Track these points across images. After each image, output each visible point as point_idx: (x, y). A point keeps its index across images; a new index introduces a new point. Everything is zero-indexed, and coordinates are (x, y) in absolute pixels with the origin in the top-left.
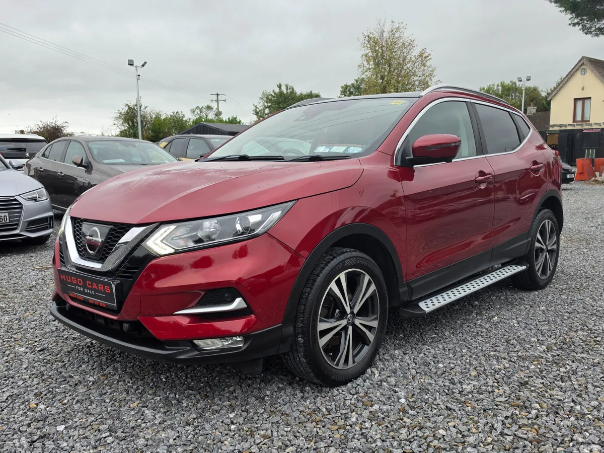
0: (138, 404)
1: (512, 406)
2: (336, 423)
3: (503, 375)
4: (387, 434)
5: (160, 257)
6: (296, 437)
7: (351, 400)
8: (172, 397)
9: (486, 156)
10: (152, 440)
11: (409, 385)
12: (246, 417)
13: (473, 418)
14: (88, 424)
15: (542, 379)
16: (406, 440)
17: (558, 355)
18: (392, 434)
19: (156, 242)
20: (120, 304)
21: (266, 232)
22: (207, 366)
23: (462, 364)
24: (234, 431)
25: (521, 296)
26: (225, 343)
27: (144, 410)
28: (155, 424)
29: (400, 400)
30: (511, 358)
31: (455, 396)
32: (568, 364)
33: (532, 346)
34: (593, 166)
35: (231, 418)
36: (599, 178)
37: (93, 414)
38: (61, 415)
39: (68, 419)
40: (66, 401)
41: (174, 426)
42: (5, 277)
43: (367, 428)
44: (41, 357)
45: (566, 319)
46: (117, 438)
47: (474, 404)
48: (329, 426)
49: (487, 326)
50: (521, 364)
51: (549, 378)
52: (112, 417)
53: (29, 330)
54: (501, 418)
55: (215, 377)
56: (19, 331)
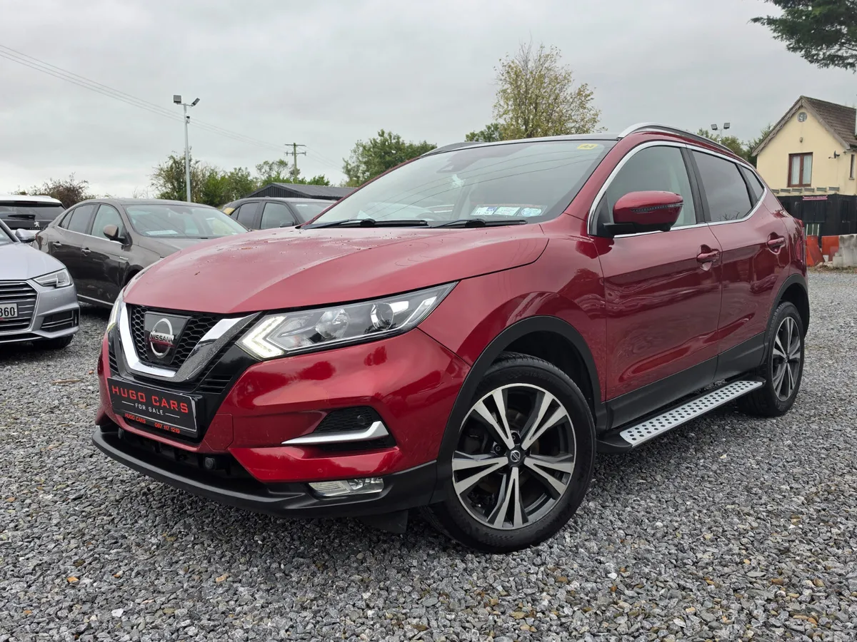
0: (227, 578)
1: (773, 583)
2: (521, 608)
3: (751, 539)
4: (598, 624)
5: (262, 362)
6: (465, 628)
7: (537, 574)
8: (276, 568)
9: (710, 224)
10: (254, 631)
11: (619, 552)
12: (387, 597)
13: (720, 602)
14: (157, 607)
15: (809, 544)
16: (627, 634)
17: (824, 510)
18: (605, 625)
19: (257, 339)
20: (203, 429)
21: (415, 327)
22: (320, 522)
23: (690, 522)
24: (372, 619)
25: (753, 425)
26: (355, 488)
27: (237, 587)
28: (255, 608)
29: (609, 575)
30: (758, 514)
31: (688, 569)
32: (841, 523)
33: (784, 496)
34: (820, 247)
35: (366, 600)
36: (829, 264)
37: (163, 593)
38: (116, 594)
39: (127, 600)
40: (120, 573)
41: (283, 611)
42: (14, 394)
43: (566, 616)
44: (77, 508)
45: (824, 459)
46: (202, 628)
47: (718, 580)
48: (510, 612)
49: (715, 467)
50: (775, 523)
51: (818, 542)
52: (190, 597)
53: (55, 469)
54: (760, 601)
55: (334, 539)
56: (41, 470)
